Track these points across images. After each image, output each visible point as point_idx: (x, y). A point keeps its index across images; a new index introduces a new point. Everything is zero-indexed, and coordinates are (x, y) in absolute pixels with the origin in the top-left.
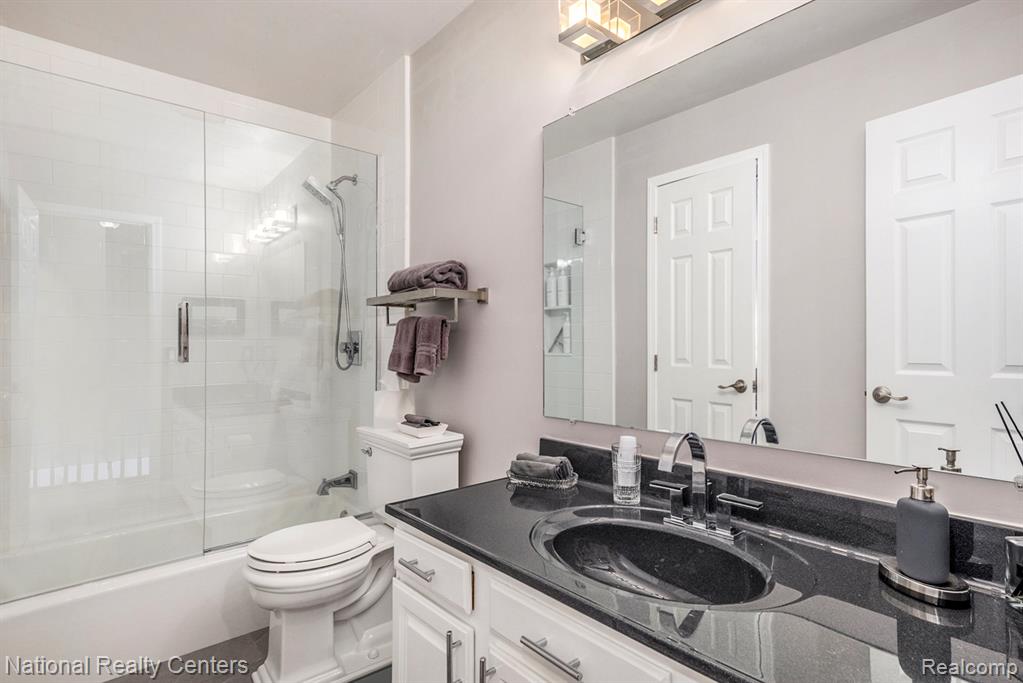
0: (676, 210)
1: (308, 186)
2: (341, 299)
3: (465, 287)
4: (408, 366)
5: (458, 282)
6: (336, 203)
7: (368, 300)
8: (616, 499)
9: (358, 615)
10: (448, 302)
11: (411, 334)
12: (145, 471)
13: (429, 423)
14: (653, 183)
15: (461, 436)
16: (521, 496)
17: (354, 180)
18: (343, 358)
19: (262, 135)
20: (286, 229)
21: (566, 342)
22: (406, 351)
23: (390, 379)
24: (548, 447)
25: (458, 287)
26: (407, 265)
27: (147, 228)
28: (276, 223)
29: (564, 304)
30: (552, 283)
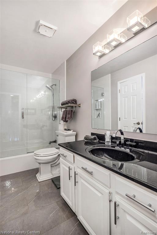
0: (124, 88)
1: (46, 86)
2: (53, 107)
3: (76, 104)
4: (65, 119)
5: (75, 103)
6: (52, 90)
7: (58, 107)
8: (106, 144)
9: (55, 166)
10: (72, 107)
11: (65, 113)
12: (18, 140)
13: (69, 130)
14: (118, 83)
15: (76, 133)
16: (86, 143)
17: (56, 85)
18: (54, 119)
19: (39, 78)
20: (43, 95)
21: (100, 115)
22: (65, 116)
23: (62, 122)
24: (92, 134)
25: (75, 104)
26: (65, 100)
27: (18, 96)
28: (41, 94)
29: (100, 108)
30: (97, 104)
